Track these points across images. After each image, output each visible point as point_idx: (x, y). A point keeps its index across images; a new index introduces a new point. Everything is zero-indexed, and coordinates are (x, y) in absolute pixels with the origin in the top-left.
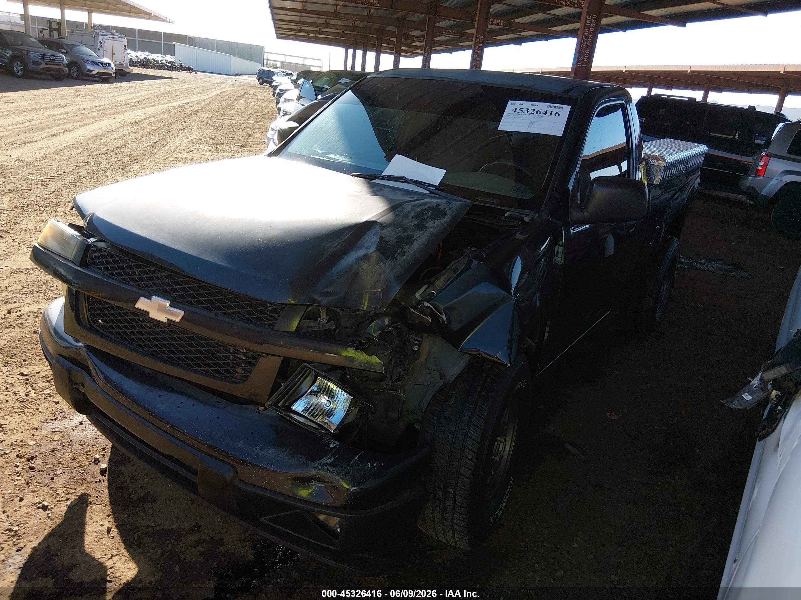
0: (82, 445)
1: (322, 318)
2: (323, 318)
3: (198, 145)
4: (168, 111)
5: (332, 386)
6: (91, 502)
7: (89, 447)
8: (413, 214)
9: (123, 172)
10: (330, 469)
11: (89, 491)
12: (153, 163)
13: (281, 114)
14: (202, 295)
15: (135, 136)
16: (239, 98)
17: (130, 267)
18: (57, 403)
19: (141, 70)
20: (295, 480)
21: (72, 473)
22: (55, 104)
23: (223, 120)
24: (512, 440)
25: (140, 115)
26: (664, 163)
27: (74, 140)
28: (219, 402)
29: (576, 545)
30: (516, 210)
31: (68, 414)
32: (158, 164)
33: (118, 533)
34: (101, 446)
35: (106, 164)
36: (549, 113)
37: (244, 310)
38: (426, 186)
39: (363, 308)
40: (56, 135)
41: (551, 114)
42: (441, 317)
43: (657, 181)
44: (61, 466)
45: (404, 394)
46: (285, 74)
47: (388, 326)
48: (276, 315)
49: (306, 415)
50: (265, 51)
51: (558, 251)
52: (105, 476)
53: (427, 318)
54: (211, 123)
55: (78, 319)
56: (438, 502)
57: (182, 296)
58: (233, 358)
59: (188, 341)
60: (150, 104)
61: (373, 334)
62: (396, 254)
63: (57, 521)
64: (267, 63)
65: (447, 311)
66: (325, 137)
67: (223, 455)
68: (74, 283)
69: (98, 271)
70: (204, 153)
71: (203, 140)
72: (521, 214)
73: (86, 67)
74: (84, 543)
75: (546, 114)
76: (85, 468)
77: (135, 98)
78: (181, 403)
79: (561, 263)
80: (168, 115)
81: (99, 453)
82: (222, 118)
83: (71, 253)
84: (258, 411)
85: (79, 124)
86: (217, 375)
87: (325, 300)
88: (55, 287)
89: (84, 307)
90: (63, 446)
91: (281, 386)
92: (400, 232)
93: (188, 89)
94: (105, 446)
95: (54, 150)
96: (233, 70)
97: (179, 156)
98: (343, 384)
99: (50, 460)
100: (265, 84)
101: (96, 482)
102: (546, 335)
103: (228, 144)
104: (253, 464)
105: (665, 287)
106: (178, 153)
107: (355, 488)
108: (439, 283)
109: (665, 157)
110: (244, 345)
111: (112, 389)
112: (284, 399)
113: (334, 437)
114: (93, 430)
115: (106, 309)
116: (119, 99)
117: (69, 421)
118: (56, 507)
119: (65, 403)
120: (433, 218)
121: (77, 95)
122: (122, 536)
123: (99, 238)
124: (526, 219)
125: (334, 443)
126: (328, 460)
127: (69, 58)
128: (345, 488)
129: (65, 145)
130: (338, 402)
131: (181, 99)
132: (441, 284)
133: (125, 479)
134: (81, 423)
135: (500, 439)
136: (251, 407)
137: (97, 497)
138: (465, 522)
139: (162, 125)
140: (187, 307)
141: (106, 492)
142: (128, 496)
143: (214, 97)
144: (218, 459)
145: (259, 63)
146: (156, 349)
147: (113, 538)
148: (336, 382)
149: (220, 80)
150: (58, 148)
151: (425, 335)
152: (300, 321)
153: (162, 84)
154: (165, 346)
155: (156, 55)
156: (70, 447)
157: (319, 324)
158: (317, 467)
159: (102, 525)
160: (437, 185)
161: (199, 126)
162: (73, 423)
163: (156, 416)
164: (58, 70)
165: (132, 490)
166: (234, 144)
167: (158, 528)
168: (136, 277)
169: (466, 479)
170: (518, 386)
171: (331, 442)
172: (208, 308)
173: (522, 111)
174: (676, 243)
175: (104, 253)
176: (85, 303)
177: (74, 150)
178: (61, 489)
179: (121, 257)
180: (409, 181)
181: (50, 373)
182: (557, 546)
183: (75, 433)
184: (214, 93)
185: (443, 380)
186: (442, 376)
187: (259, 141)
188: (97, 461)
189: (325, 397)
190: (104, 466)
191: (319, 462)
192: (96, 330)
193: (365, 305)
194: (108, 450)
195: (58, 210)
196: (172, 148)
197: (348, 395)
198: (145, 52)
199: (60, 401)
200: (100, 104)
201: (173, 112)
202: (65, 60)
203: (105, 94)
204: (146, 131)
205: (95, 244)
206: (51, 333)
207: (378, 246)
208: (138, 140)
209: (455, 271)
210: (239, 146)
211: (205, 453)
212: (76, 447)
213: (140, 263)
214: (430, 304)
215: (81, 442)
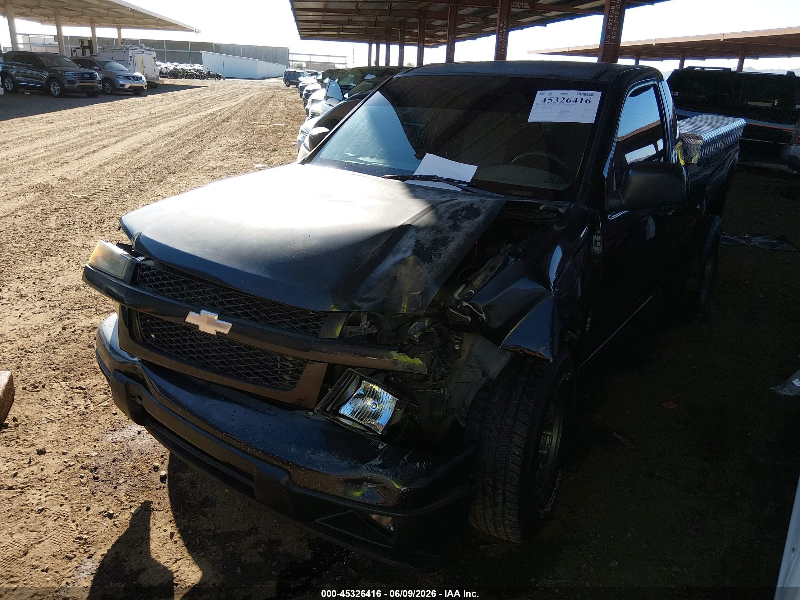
0: (142, 454)
1: (363, 323)
2: (365, 323)
3: (231, 152)
4: (200, 120)
5: (377, 388)
6: (153, 509)
7: (148, 456)
8: (447, 215)
9: (162, 184)
10: (380, 470)
11: (151, 498)
12: (190, 173)
13: (310, 115)
14: (248, 307)
15: (171, 147)
16: (267, 101)
17: (178, 283)
18: (116, 414)
19: (171, 81)
20: (347, 482)
21: (134, 481)
22: (92, 121)
23: (253, 125)
24: (558, 433)
25: (174, 127)
26: (701, 141)
27: (112, 155)
28: (270, 409)
29: (629, 535)
30: (551, 202)
31: (126, 425)
32: (195, 174)
33: (180, 538)
34: (159, 454)
35: (145, 177)
36: (579, 100)
37: (288, 320)
38: (458, 183)
39: (403, 311)
40: (95, 152)
41: (581, 102)
42: (481, 316)
43: (695, 160)
44: (123, 475)
45: (448, 392)
46: (310, 74)
47: (429, 327)
48: (320, 323)
49: (354, 418)
50: (290, 52)
51: (595, 240)
52: (165, 483)
53: (466, 317)
54: (242, 129)
55: (132, 335)
56: (487, 498)
57: (229, 309)
58: (281, 366)
59: (237, 352)
60: (183, 115)
61: (415, 336)
62: (433, 257)
63: (124, 529)
64: (292, 64)
65: (486, 309)
66: (356, 141)
67: (277, 460)
68: (126, 301)
69: (149, 288)
70: (238, 160)
71: (236, 147)
72: (556, 206)
73: (118, 81)
74: (150, 548)
75: (576, 101)
76: (146, 475)
77: (168, 109)
78: (235, 411)
79: (600, 252)
80: (200, 124)
81: (157, 461)
82: (253, 123)
83: (121, 273)
84: (307, 416)
85: (116, 139)
86: (266, 383)
87: (365, 306)
88: (106, 301)
89: (137, 324)
90: (124, 455)
91: (328, 391)
92: (435, 234)
93: (217, 96)
94: (163, 454)
95: (94, 166)
96: (260, 73)
97: (214, 164)
98: (388, 386)
99: (112, 469)
100: (291, 86)
101: (157, 489)
102: (588, 325)
103: (260, 149)
104: (305, 468)
105: (709, 267)
106: (213, 162)
107: (406, 488)
108: (477, 282)
109: (702, 135)
110: (291, 353)
111: (169, 401)
112: (332, 404)
113: (382, 438)
114: (151, 439)
115: (158, 324)
116: (153, 112)
117: (128, 431)
118: (121, 515)
119: (122, 414)
120: (467, 217)
121: (112, 110)
122: (184, 541)
123: (147, 256)
124: (561, 210)
125: (382, 445)
126: (378, 461)
127: (102, 75)
128: (396, 488)
129: (105, 161)
130: (384, 404)
131: (211, 107)
132: (479, 283)
133: (184, 484)
134: (139, 433)
135: (547, 432)
136: (301, 413)
137: (159, 504)
138: (516, 517)
139: (195, 134)
140: (234, 319)
141: (167, 499)
142: (188, 501)
143: (243, 103)
144: (273, 465)
145: (285, 65)
146: (207, 361)
147: (176, 542)
148: (381, 385)
149: (248, 85)
150: (98, 164)
151: (466, 334)
152: (342, 328)
153: (192, 93)
154: (215, 357)
155: (185, 64)
156: (130, 456)
157: (361, 329)
158: (367, 468)
159: (165, 531)
160: (469, 181)
161: (231, 133)
162: (132, 433)
163: (211, 425)
164: (93, 87)
165: (191, 495)
166: (265, 149)
167: (219, 531)
168: (184, 292)
169: (514, 475)
170: (563, 379)
171: (380, 443)
172: (254, 319)
173: (552, 100)
174: (718, 222)
175: (153, 271)
176: (138, 319)
177: (113, 165)
178: (124, 497)
179: (170, 274)
180: (441, 180)
181: (107, 386)
182: (610, 536)
183: (133, 443)
184: (243, 98)
185: (485, 378)
186: (484, 374)
187: (289, 143)
188: (156, 469)
189: (371, 399)
190: (163, 473)
191: (369, 464)
192: (150, 345)
193: (404, 308)
194: (167, 456)
195: (103, 226)
196: (207, 157)
197: (393, 397)
198: (173, 62)
199: (118, 412)
200: (135, 118)
201: (205, 120)
202: (99, 76)
203: (138, 107)
204: (181, 142)
205: (144, 262)
206: (106, 349)
207: (415, 250)
208: (173, 151)
209: (492, 269)
210: (270, 150)
211: (259, 458)
212: (136, 456)
213: (187, 279)
214: (469, 303)
215: (141, 450)
